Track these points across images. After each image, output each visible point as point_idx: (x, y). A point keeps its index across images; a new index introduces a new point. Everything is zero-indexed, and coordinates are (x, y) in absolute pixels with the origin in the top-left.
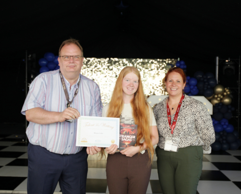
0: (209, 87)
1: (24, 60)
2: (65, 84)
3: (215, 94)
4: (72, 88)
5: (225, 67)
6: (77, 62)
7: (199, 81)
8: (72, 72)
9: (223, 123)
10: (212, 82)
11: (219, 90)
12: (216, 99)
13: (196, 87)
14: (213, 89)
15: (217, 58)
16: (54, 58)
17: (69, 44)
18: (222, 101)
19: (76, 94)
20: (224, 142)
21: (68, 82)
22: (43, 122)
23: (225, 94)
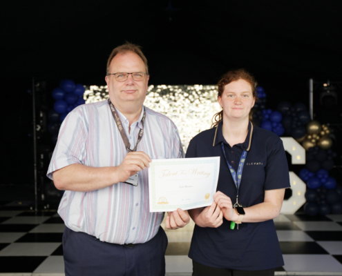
0: (299, 124)
1: (29, 91)
2: (120, 121)
3: (309, 134)
4: (133, 127)
5: (323, 94)
6: (138, 83)
7: (284, 115)
8: (130, 100)
9: (320, 176)
10: (303, 117)
11: (314, 127)
12: (310, 141)
13: (280, 125)
14: (305, 126)
15: (311, 82)
16: (74, 87)
17: (124, 53)
18: (319, 144)
19: (140, 138)
20: (323, 202)
21: (125, 119)
22: (89, 186)
23: (323, 133)
